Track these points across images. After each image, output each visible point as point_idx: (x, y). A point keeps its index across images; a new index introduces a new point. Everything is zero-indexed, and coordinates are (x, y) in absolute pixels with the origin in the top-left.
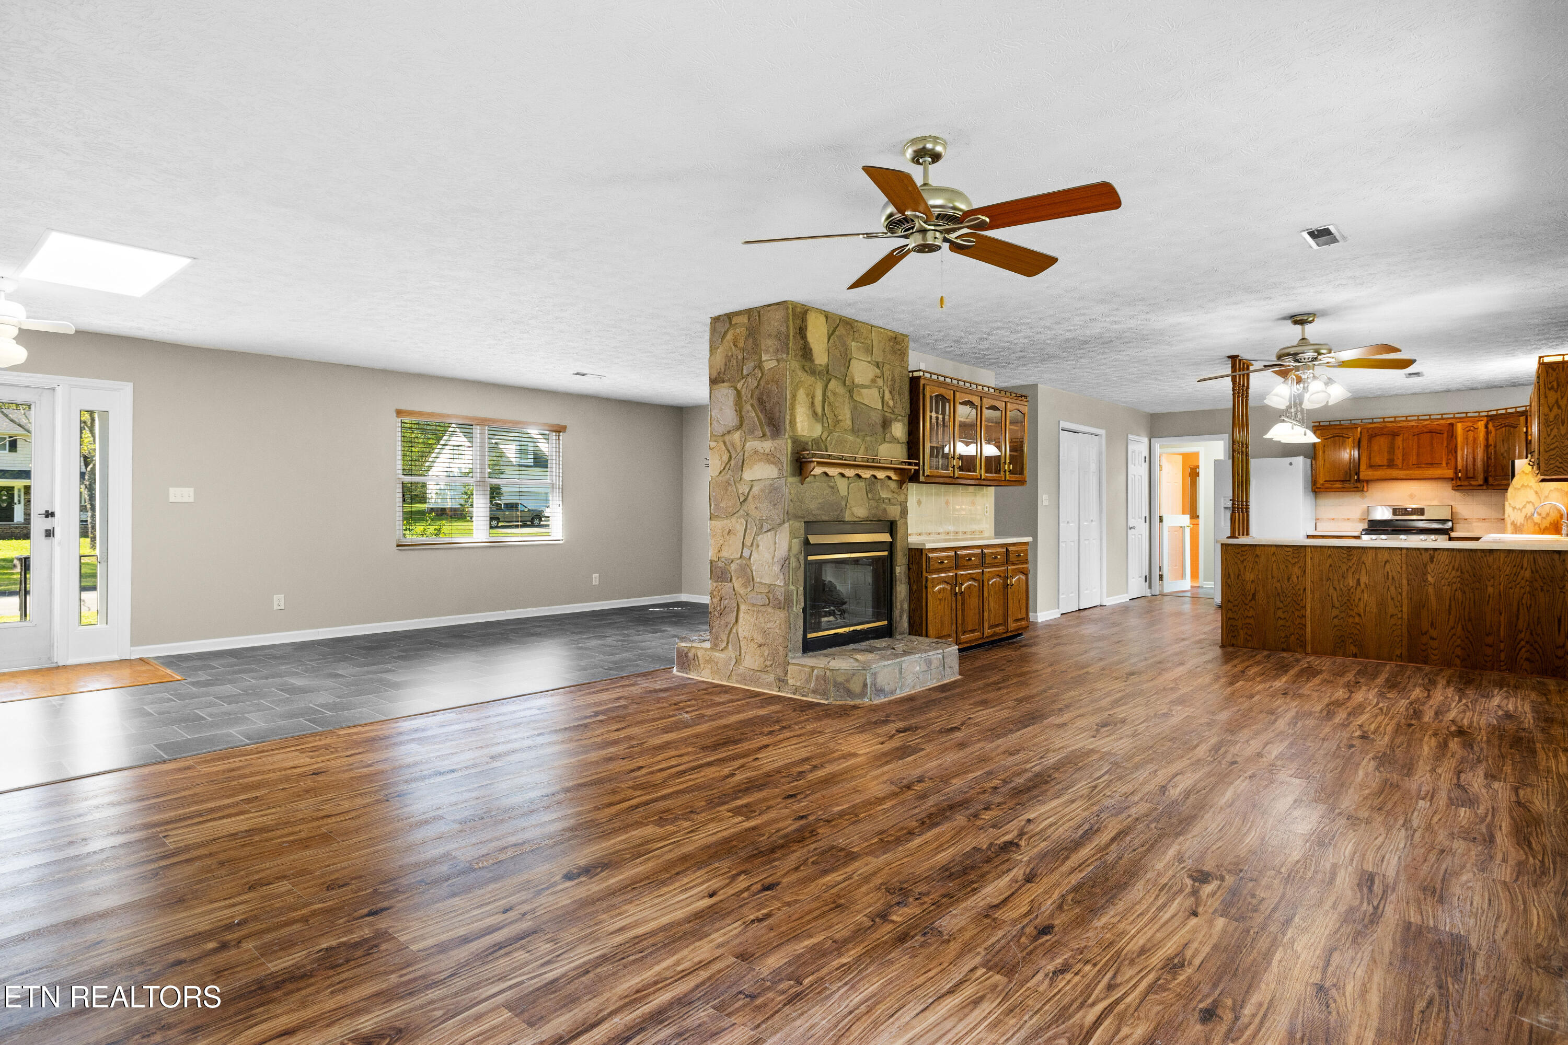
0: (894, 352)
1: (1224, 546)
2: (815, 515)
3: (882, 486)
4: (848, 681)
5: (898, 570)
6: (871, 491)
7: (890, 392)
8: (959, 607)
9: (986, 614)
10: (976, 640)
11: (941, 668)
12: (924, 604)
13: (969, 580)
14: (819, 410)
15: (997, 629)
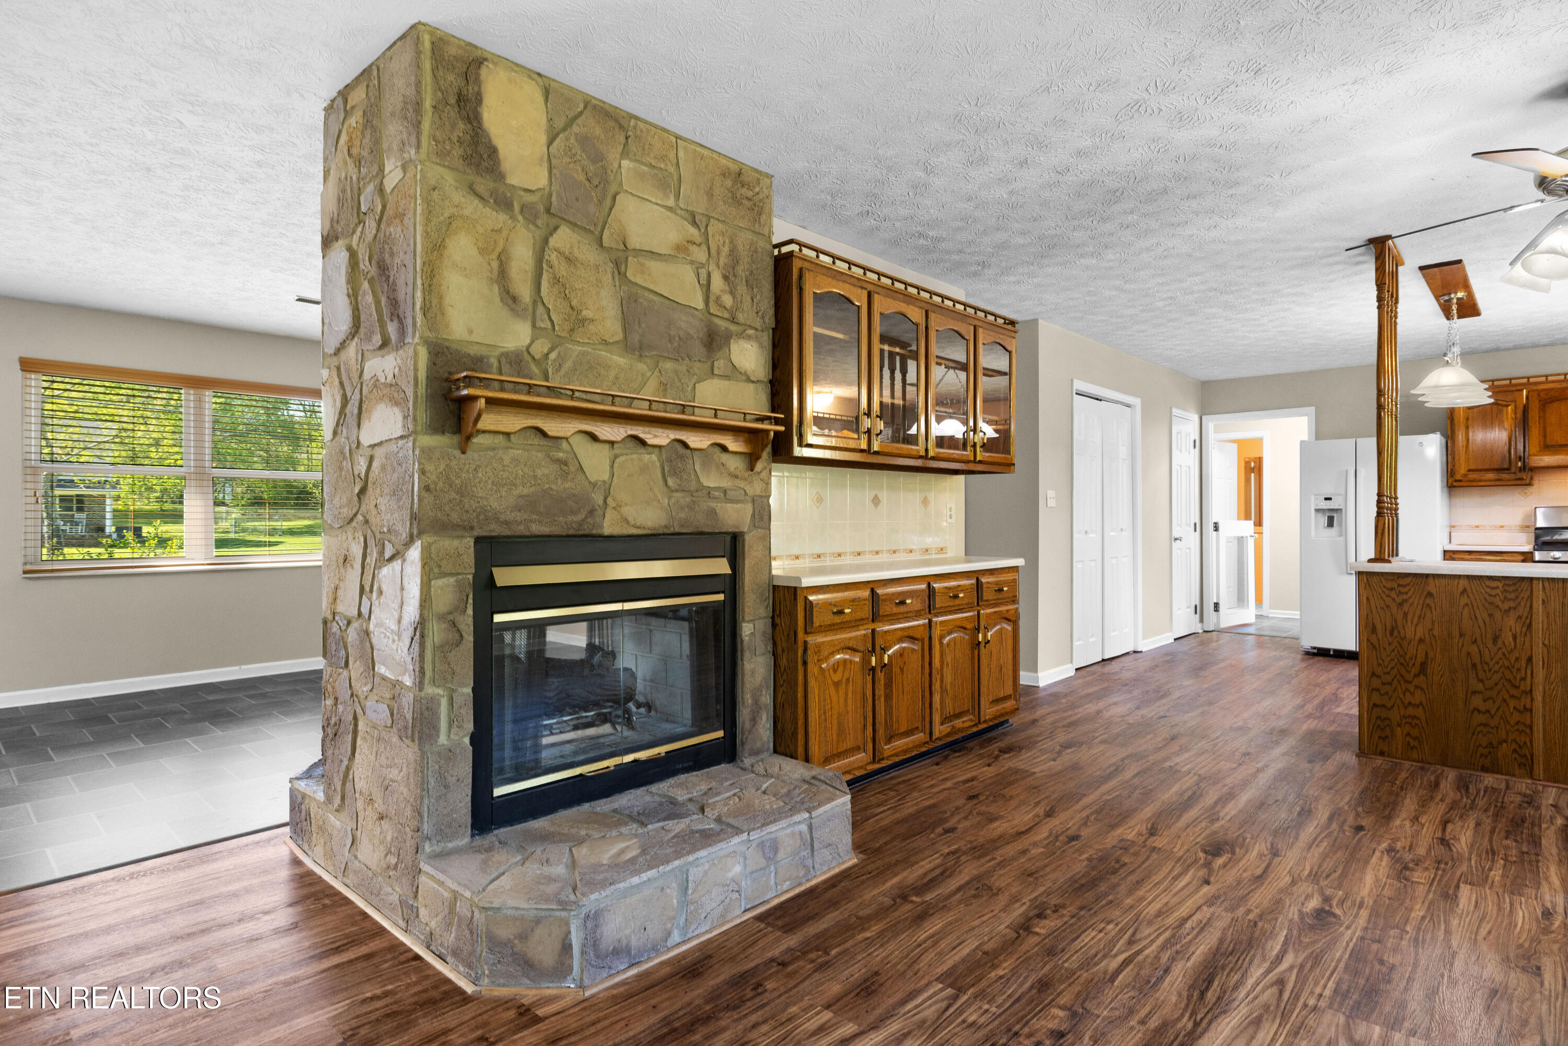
0: (736, 201)
1: (1362, 576)
2: (507, 523)
3: (704, 465)
4: (523, 937)
5: (747, 630)
6: (675, 473)
7: (726, 278)
8: (880, 691)
9: (937, 698)
10: (920, 746)
11: (805, 853)
12: (800, 694)
13: (901, 640)
14: (525, 292)
15: (958, 723)
